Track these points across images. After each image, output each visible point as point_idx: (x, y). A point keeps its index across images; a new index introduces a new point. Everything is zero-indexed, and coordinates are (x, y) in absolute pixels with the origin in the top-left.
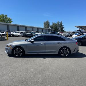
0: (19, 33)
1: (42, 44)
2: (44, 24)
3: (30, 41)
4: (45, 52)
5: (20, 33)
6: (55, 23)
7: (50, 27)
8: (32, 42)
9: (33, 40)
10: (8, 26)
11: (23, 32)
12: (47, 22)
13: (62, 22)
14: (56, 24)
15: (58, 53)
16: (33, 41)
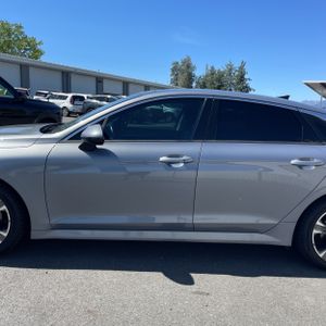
0: (65, 98)
1: (169, 164)
2: (174, 70)
3: (76, 136)
4: (194, 228)
5: (68, 99)
6: (216, 68)
7: (194, 85)
8: (90, 145)
9: (96, 132)
10: (24, 68)
11: (85, 96)
12: (184, 63)
13: (243, 64)
14: (221, 75)
15: (287, 241)
16: (99, 141)
